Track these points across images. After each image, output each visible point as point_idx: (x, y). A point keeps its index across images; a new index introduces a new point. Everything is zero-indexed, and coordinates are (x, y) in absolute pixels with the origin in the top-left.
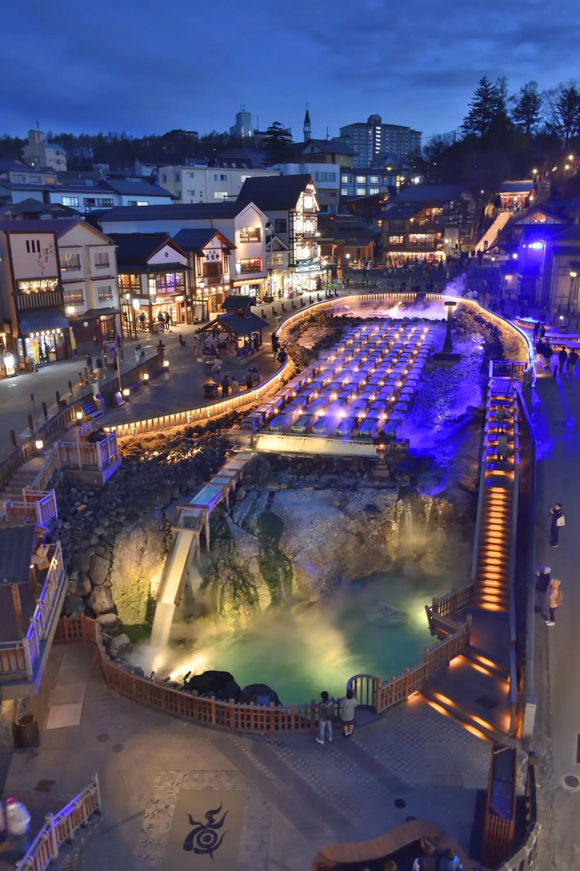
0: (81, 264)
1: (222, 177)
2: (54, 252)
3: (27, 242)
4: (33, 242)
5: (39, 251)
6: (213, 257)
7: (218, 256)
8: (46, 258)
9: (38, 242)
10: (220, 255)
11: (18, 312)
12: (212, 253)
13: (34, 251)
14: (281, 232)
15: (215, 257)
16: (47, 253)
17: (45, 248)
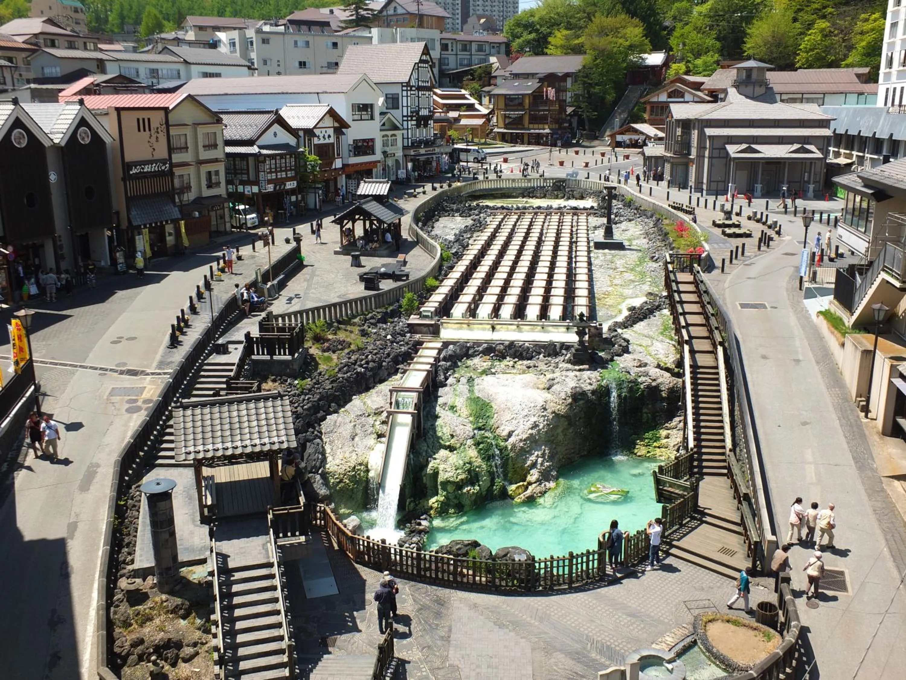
0: (189, 145)
1: (307, 43)
2: (165, 131)
3: (138, 120)
4: (144, 119)
5: (150, 130)
6: (324, 137)
7: (329, 136)
8: (157, 138)
9: (149, 119)
10: (332, 135)
11: (129, 200)
12: (324, 132)
13: (145, 130)
14: (393, 108)
15: (326, 137)
16: (158, 133)
17: (155, 127)
